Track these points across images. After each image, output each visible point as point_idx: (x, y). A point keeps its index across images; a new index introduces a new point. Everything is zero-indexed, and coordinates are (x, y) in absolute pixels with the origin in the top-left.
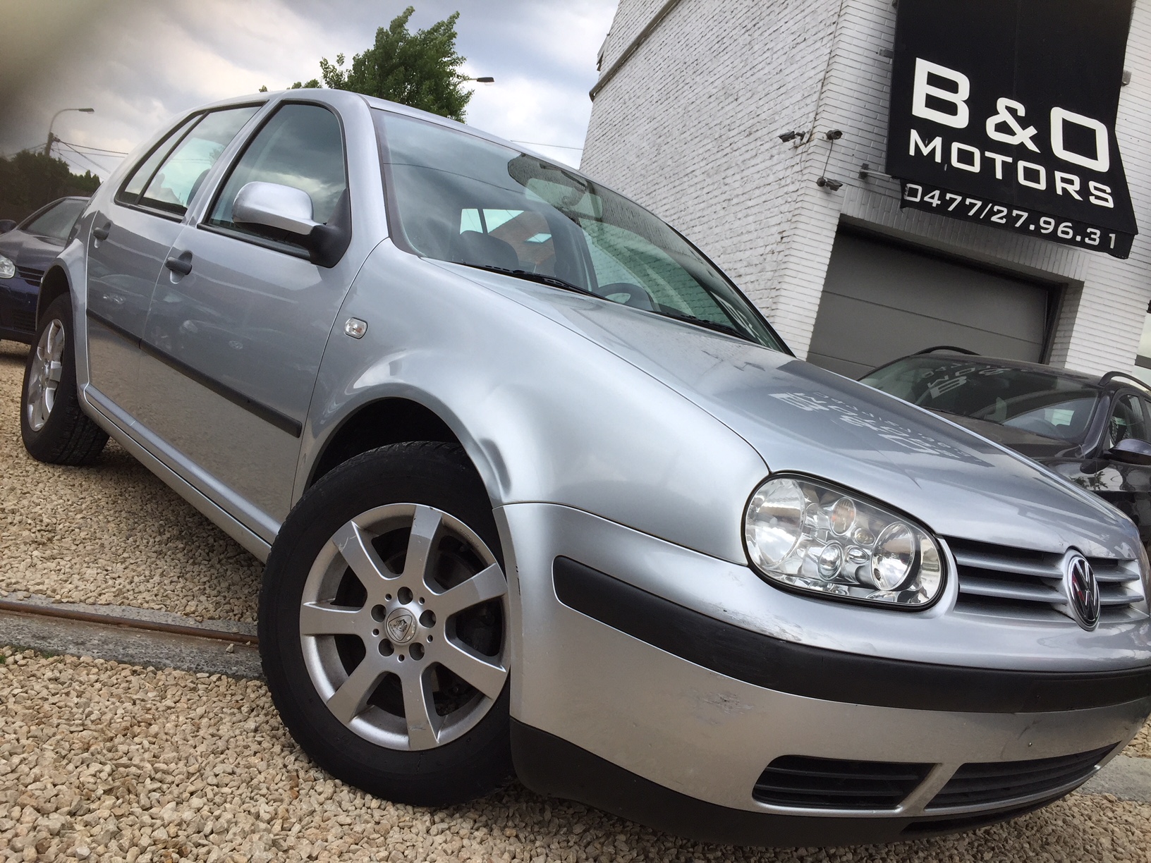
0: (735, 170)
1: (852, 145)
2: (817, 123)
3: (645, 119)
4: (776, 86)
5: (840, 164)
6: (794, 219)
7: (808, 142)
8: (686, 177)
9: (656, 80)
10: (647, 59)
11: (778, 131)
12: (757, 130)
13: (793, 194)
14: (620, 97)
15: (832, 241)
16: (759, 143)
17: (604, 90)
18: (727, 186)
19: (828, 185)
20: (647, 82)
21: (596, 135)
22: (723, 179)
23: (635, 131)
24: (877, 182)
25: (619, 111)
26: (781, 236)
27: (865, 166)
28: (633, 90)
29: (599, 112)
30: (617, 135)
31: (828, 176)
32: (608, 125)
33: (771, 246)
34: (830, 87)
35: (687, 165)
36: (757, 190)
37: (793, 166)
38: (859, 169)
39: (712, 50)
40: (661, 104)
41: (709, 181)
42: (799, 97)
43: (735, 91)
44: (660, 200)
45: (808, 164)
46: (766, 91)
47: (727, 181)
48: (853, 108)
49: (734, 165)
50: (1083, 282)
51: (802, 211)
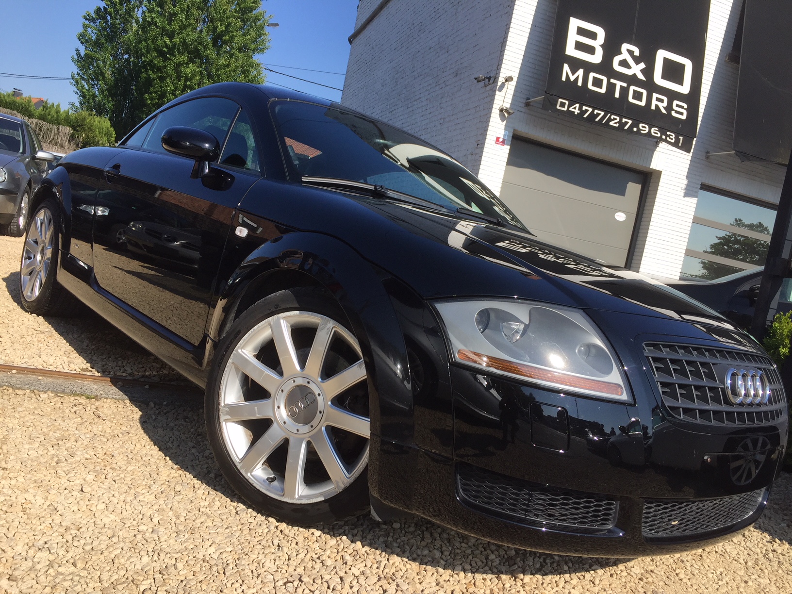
0: (447, 98)
1: (520, 86)
2: (498, 71)
3: (387, 60)
4: (472, 45)
6: (484, 133)
7: (493, 83)
8: (416, 102)
9: (394, 34)
10: (388, 19)
11: (474, 75)
12: (461, 73)
13: (484, 116)
14: (370, 44)
15: (509, 147)
16: (462, 82)
17: (358, 38)
18: (442, 110)
19: (505, 111)
20: (388, 35)
21: (353, 69)
22: (440, 104)
23: (380, 68)
24: (536, 109)
25: (370, 53)
26: (477, 143)
27: (528, 99)
28: (378, 40)
29: (355, 53)
30: (368, 70)
31: (507, 105)
32: (362, 62)
33: (471, 150)
34: (507, 48)
35: (416, 94)
36: (462, 113)
37: (484, 98)
38: (524, 101)
39: (431, 17)
40: (398, 51)
41: (430, 105)
42: (487, 53)
43: (446, 46)
44: (399, 116)
45: (493, 97)
46: (467, 47)
47: (442, 106)
49: (446, 95)
50: (661, 172)
51: (490, 128)
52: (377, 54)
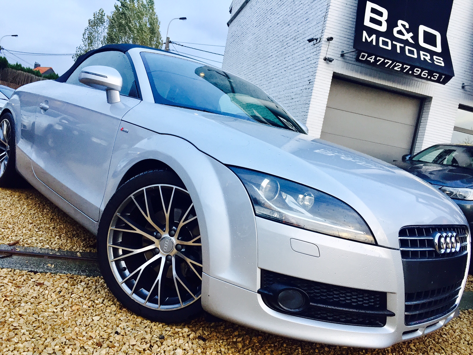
0: (289, 54)
1: (337, 43)
2: (322, 34)
3: (251, 34)
4: (305, 19)
5: (333, 51)
6: (314, 75)
7: (319, 42)
8: (269, 59)
9: (255, 17)
10: (251, 8)
11: (307, 38)
12: (298, 38)
13: (314, 64)
14: (240, 25)
15: (330, 83)
16: (299, 43)
17: (233, 22)
18: (286, 61)
19: (328, 60)
20: (251, 18)
21: (230, 41)
22: (285, 58)
23: (247, 39)
24: (348, 58)
25: (240, 30)
26: (309, 82)
27: (343, 52)
28: (245, 22)
29: (231, 31)
30: (239, 41)
31: (328, 56)
32: (235, 37)
33: (305, 86)
34: (328, 19)
35: (269, 53)
36: (299, 63)
37: (313, 52)
38: (340, 53)
39: (278, 4)
40: (257, 27)
41: (278, 59)
42: (315, 23)
43: (288, 21)
45: (319, 51)
46: (301, 21)
47: (286, 59)
48: (337, 28)
49: (289, 52)
50: (432, 97)
51: (317, 71)
52: (244, 31)
